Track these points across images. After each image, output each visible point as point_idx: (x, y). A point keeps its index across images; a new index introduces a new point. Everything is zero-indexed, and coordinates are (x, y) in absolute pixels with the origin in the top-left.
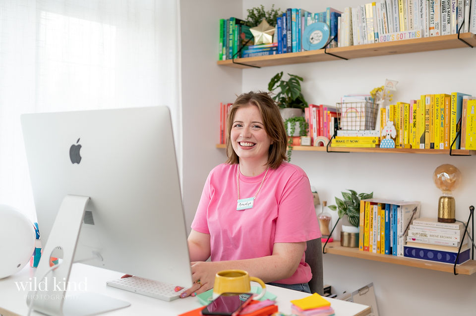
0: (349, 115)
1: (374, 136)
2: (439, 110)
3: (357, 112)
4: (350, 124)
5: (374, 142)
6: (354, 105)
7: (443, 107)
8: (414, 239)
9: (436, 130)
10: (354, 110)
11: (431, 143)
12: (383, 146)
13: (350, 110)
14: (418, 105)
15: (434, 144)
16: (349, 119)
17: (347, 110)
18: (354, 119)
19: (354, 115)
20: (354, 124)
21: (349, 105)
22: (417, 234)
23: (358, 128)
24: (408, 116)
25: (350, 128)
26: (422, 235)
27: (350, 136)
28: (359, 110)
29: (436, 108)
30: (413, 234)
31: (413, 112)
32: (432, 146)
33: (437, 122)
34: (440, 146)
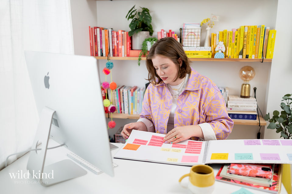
0: (190, 37)
1: (207, 50)
2: (253, 35)
3: (195, 35)
4: (190, 43)
5: (209, 54)
6: (193, 31)
7: (255, 33)
8: (231, 109)
9: (250, 48)
10: (193, 34)
11: (246, 55)
12: (216, 57)
13: (190, 34)
14: (239, 32)
15: (248, 55)
16: (190, 40)
17: (188, 34)
18: (193, 40)
19: (193, 37)
20: (192, 43)
21: (190, 31)
22: (233, 106)
23: (195, 45)
24: (232, 38)
25: (189, 45)
26: (236, 106)
27: (191, 50)
28: (196, 34)
29: (251, 34)
30: (231, 106)
31: (236, 36)
32: (247, 57)
33: (251, 43)
34: (252, 57)
